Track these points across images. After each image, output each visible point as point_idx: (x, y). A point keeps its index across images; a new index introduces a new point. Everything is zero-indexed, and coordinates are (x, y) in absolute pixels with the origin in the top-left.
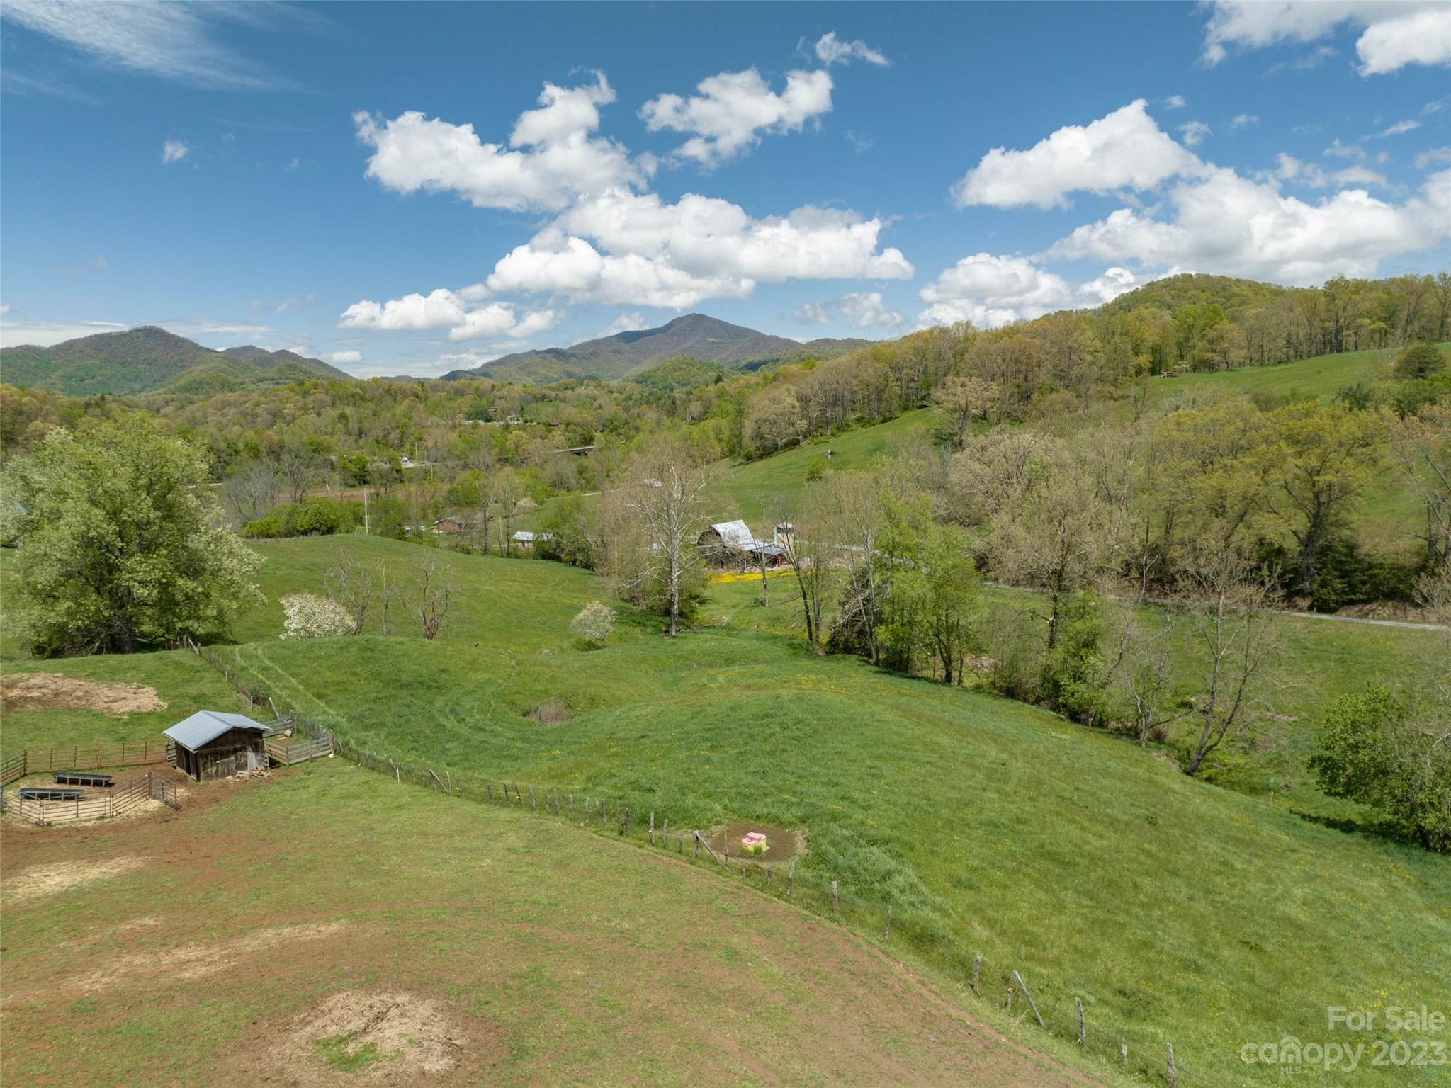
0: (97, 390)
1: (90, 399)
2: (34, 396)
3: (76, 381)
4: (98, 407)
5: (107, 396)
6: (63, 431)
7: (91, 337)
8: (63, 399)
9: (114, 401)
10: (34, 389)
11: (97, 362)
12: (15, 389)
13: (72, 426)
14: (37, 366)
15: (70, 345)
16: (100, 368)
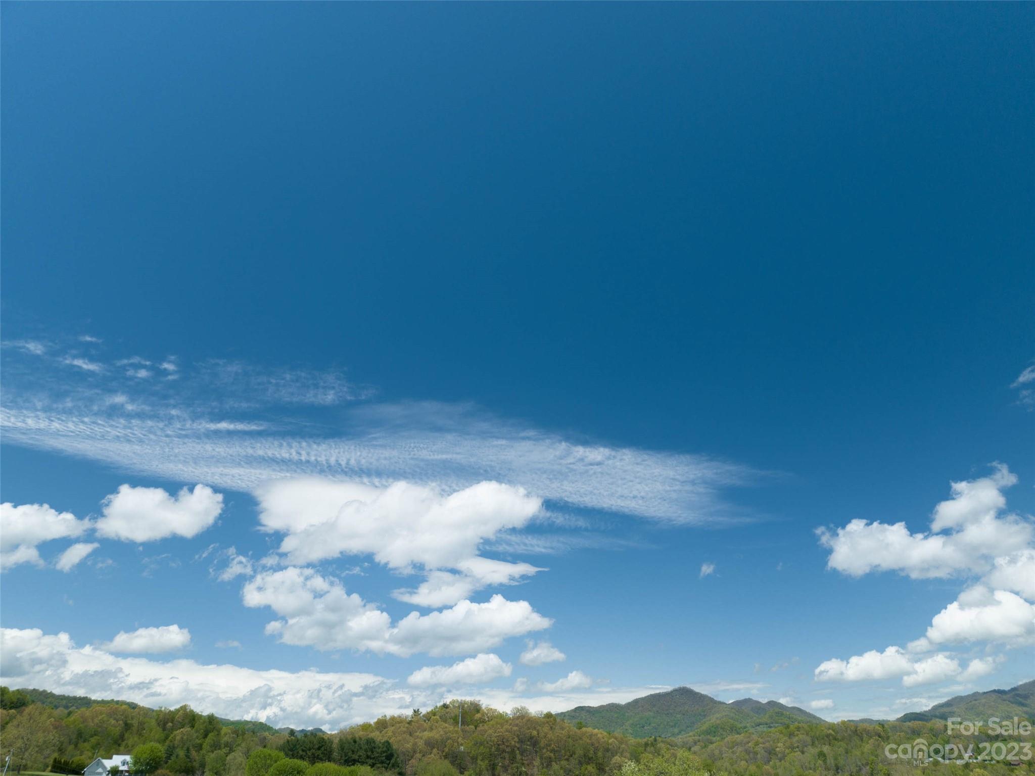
0: (652, 734)
1: (648, 740)
2: (616, 739)
3: (640, 728)
4: (651, 746)
5: (658, 738)
6: (633, 765)
7: (648, 696)
8: (632, 740)
9: (662, 741)
10: (616, 734)
11: (651, 714)
12: (605, 734)
13: (638, 761)
14: (618, 718)
15: (636, 702)
16: (654, 718)
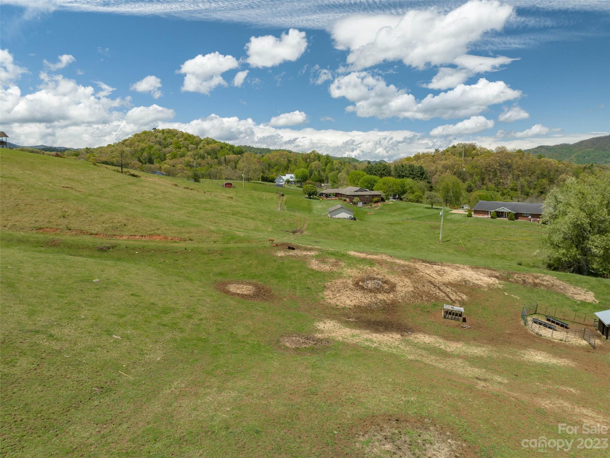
0: (590, 162)
1: (587, 165)
2: (564, 164)
3: (582, 158)
4: (589, 169)
5: (594, 164)
6: (574, 179)
7: (591, 139)
8: (575, 165)
9: (597, 166)
10: (564, 162)
11: (592, 150)
12: (557, 161)
13: (577, 177)
14: (567, 152)
15: (581, 143)
16: (593, 152)
